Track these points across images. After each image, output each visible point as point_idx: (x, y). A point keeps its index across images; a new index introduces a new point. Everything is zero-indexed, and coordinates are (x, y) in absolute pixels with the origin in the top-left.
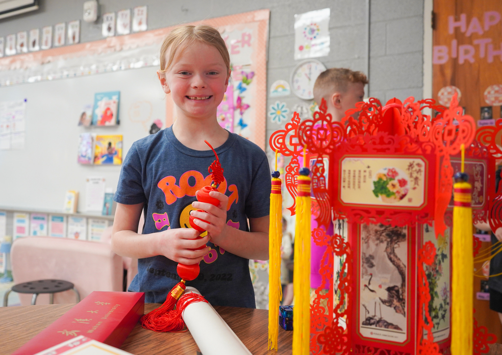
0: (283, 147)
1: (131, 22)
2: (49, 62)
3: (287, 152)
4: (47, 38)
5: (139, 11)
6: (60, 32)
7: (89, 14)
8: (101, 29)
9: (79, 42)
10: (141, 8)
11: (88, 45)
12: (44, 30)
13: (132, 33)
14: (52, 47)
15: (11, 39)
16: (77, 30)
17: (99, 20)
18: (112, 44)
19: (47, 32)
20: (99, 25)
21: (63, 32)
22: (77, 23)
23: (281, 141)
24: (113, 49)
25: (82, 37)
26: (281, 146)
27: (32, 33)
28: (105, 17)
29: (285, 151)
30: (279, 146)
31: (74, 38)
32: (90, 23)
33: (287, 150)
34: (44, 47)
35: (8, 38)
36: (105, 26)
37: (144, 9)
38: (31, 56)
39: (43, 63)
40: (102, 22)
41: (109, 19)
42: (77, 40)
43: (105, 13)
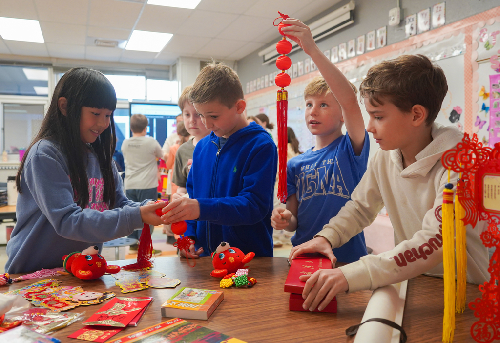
0: (454, 164)
1: (430, 20)
2: (363, 65)
3: (458, 169)
4: (361, 45)
5: (437, 7)
6: (371, 39)
7: (393, 19)
8: (404, 30)
9: (386, 45)
10: (439, 5)
11: (394, 46)
12: (359, 39)
13: (431, 29)
14: (365, 52)
15: (335, 51)
16: (384, 35)
17: (402, 22)
18: (414, 42)
19: (361, 39)
20: (402, 28)
21: (373, 38)
22: (384, 28)
23: (452, 159)
24: (414, 47)
25: (388, 40)
26: (453, 164)
27: (349, 43)
28: (407, 20)
29: (457, 168)
30: (450, 163)
31: (382, 42)
32: (394, 27)
33: (458, 167)
34: (359, 53)
35: (333, 50)
36: (407, 27)
37: (443, 5)
38: (349, 61)
39: (358, 67)
40: (405, 24)
41: (411, 20)
42: (384, 43)
43: (408, 16)
